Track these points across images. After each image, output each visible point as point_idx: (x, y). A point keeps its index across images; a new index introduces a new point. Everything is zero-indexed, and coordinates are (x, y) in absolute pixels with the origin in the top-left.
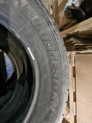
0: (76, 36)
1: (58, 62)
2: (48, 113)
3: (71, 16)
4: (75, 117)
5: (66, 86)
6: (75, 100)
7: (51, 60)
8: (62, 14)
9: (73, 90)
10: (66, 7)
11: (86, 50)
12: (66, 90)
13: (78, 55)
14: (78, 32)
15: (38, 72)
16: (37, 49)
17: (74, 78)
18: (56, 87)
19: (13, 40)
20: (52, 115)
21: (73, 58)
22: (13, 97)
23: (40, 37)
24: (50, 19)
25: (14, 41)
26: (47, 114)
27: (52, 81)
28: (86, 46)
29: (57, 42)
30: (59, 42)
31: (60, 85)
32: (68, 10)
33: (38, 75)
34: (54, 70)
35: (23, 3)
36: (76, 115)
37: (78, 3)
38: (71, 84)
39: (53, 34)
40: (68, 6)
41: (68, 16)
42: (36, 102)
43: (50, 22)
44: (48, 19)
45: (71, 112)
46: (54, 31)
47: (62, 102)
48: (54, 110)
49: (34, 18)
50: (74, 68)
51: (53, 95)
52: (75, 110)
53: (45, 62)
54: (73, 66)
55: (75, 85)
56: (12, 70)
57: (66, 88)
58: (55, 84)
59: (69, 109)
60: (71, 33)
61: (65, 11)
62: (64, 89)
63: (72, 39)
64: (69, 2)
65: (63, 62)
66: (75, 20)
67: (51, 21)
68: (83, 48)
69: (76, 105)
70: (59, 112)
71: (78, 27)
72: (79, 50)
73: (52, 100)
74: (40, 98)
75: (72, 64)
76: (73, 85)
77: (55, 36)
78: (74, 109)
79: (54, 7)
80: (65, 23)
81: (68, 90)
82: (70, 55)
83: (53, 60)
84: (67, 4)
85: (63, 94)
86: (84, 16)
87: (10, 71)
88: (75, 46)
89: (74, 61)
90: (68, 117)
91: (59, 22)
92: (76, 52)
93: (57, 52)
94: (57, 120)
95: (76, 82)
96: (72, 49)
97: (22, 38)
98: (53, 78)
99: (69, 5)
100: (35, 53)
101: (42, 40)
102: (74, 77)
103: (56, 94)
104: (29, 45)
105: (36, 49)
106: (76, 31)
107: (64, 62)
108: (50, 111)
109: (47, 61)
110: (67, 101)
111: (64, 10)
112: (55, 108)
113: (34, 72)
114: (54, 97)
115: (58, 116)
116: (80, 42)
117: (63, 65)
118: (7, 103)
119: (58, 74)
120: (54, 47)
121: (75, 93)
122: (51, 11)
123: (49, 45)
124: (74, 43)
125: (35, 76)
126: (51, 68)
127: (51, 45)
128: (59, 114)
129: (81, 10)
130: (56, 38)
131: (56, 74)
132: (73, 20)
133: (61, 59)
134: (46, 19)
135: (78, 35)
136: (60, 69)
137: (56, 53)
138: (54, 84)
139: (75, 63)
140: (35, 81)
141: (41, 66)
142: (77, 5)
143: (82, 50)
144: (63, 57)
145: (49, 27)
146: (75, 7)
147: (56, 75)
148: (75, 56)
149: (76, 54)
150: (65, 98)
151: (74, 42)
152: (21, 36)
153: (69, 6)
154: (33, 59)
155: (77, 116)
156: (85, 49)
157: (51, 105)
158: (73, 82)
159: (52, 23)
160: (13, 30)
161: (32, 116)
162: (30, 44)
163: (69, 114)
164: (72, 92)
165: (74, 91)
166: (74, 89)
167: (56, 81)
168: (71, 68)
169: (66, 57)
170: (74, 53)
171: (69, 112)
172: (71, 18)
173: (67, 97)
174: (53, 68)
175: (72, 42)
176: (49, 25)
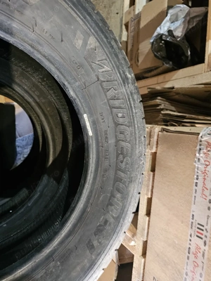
0: (167, 95)
1: (129, 145)
2: (102, 224)
3: (163, 53)
4: (145, 244)
5: (136, 186)
6: (148, 214)
7: (120, 140)
8: (145, 47)
9: (147, 194)
10: (155, 34)
11: (183, 126)
12: (135, 191)
13: (165, 133)
14: (173, 88)
15: (95, 156)
16: (100, 119)
17: (152, 173)
18: (121, 185)
19: (54, 93)
20: (107, 227)
21: (156, 138)
22: (36, 197)
23: (108, 100)
24: (128, 74)
25: (56, 96)
26: (100, 225)
27: (116, 173)
28: (184, 117)
29: (132, 113)
30: (136, 113)
31: (127, 183)
32: (159, 41)
33: (94, 161)
34: (121, 156)
35: (90, 44)
36: (146, 241)
37: (181, 29)
38: (145, 183)
39: (129, 99)
40: (159, 34)
41: (157, 52)
42: (84, 205)
43: (127, 79)
44: (124, 73)
45: (138, 235)
46: (131, 94)
47: (126, 209)
48: (112, 220)
49: (103, 70)
50: (154, 155)
51: (114, 197)
52: (146, 231)
53: (109, 142)
54: (154, 151)
55: (153, 187)
56: (27, 145)
57: (136, 189)
58: (120, 180)
59: (135, 229)
60: (158, 88)
61: (153, 43)
62: (133, 190)
63: (158, 100)
64: (164, 27)
65: (137, 146)
66: (171, 63)
67: (129, 76)
68: (176, 122)
69: (149, 221)
70: (120, 225)
71: (173, 78)
72: (168, 123)
73: (111, 205)
74: (92, 199)
75: (151, 148)
76: (148, 186)
77: (132, 103)
78: (144, 229)
79: (131, 28)
80: (149, 65)
81: (139, 193)
82: (151, 132)
83: (123, 141)
84: (158, 29)
85: (129, 198)
86: (189, 58)
87: (23, 147)
88: (163, 114)
89: (155, 143)
90: (133, 243)
91: (138, 61)
92: (161, 127)
93: (131, 128)
94: (114, 237)
95: (155, 181)
96: (157, 119)
97: (78, 97)
98: (118, 169)
99: (162, 32)
100: (94, 124)
101: (110, 106)
102: (152, 171)
103: (119, 195)
104: (86, 109)
105: (97, 119)
106: (168, 85)
107: (139, 146)
108: (106, 222)
109: (112, 141)
110: (134, 210)
111: (152, 41)
112: (113, 217)
113: (88, 156)
114: (116, 200)
115: (117, 231)
116: (173, 108)
117: (137, 152)
118: (23, 206)
119: (127, 164)
120: (126, 121)
121: (150, 201)
122: (125, 33)
123: (120, 115)
124: (162, 109)
125: (88, 162)
126: (117, 152)
127: (123, 117)
128: (119, 228)
129: (185, 46)
130: (133, 106)
131: (124, 163)
132: (167, 64)
133: (136, 140)
134: (122, 72)
135: (171, 94)
136: (131, 157)
137: (128, 130)
138: (118, 180)
139: (157, 147)
140: (87, 171)
141: (101, 148)
142: (179, 33)
143: (175, 126)
144: (140, 137)
145: (125, 86)
146: (174, 37)
147: (123, 166)
148: (158, 135)
149: (161, 131)
150: (132, 204)
151: (162, 107)
152: (76, 94)
153: (163, 34)
154: (90, 133)
155: (148, 241)
156: (180, 124)
157: (108, 212)
158: (149, 180)
159: (130, 81)
160: (66, 83)
161: (75, 226)
162: (90, 109)
163: (135, 238)
164: (146, 197)
165: (150, 197)
166: (150, 193)
167: (122, 175)
168: (149, 154)
169: (143, 139)
170: (157, 129)
171: (134, 235)
172: (163, 58)
173: (136, 205)
174: (121, 153)
175: (158, 105)
176: (124, 83)
